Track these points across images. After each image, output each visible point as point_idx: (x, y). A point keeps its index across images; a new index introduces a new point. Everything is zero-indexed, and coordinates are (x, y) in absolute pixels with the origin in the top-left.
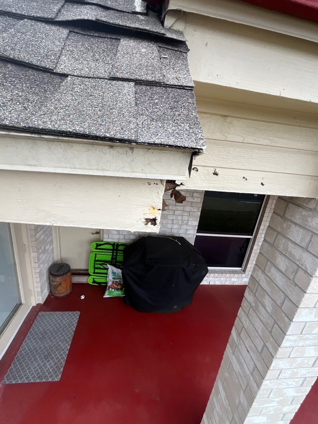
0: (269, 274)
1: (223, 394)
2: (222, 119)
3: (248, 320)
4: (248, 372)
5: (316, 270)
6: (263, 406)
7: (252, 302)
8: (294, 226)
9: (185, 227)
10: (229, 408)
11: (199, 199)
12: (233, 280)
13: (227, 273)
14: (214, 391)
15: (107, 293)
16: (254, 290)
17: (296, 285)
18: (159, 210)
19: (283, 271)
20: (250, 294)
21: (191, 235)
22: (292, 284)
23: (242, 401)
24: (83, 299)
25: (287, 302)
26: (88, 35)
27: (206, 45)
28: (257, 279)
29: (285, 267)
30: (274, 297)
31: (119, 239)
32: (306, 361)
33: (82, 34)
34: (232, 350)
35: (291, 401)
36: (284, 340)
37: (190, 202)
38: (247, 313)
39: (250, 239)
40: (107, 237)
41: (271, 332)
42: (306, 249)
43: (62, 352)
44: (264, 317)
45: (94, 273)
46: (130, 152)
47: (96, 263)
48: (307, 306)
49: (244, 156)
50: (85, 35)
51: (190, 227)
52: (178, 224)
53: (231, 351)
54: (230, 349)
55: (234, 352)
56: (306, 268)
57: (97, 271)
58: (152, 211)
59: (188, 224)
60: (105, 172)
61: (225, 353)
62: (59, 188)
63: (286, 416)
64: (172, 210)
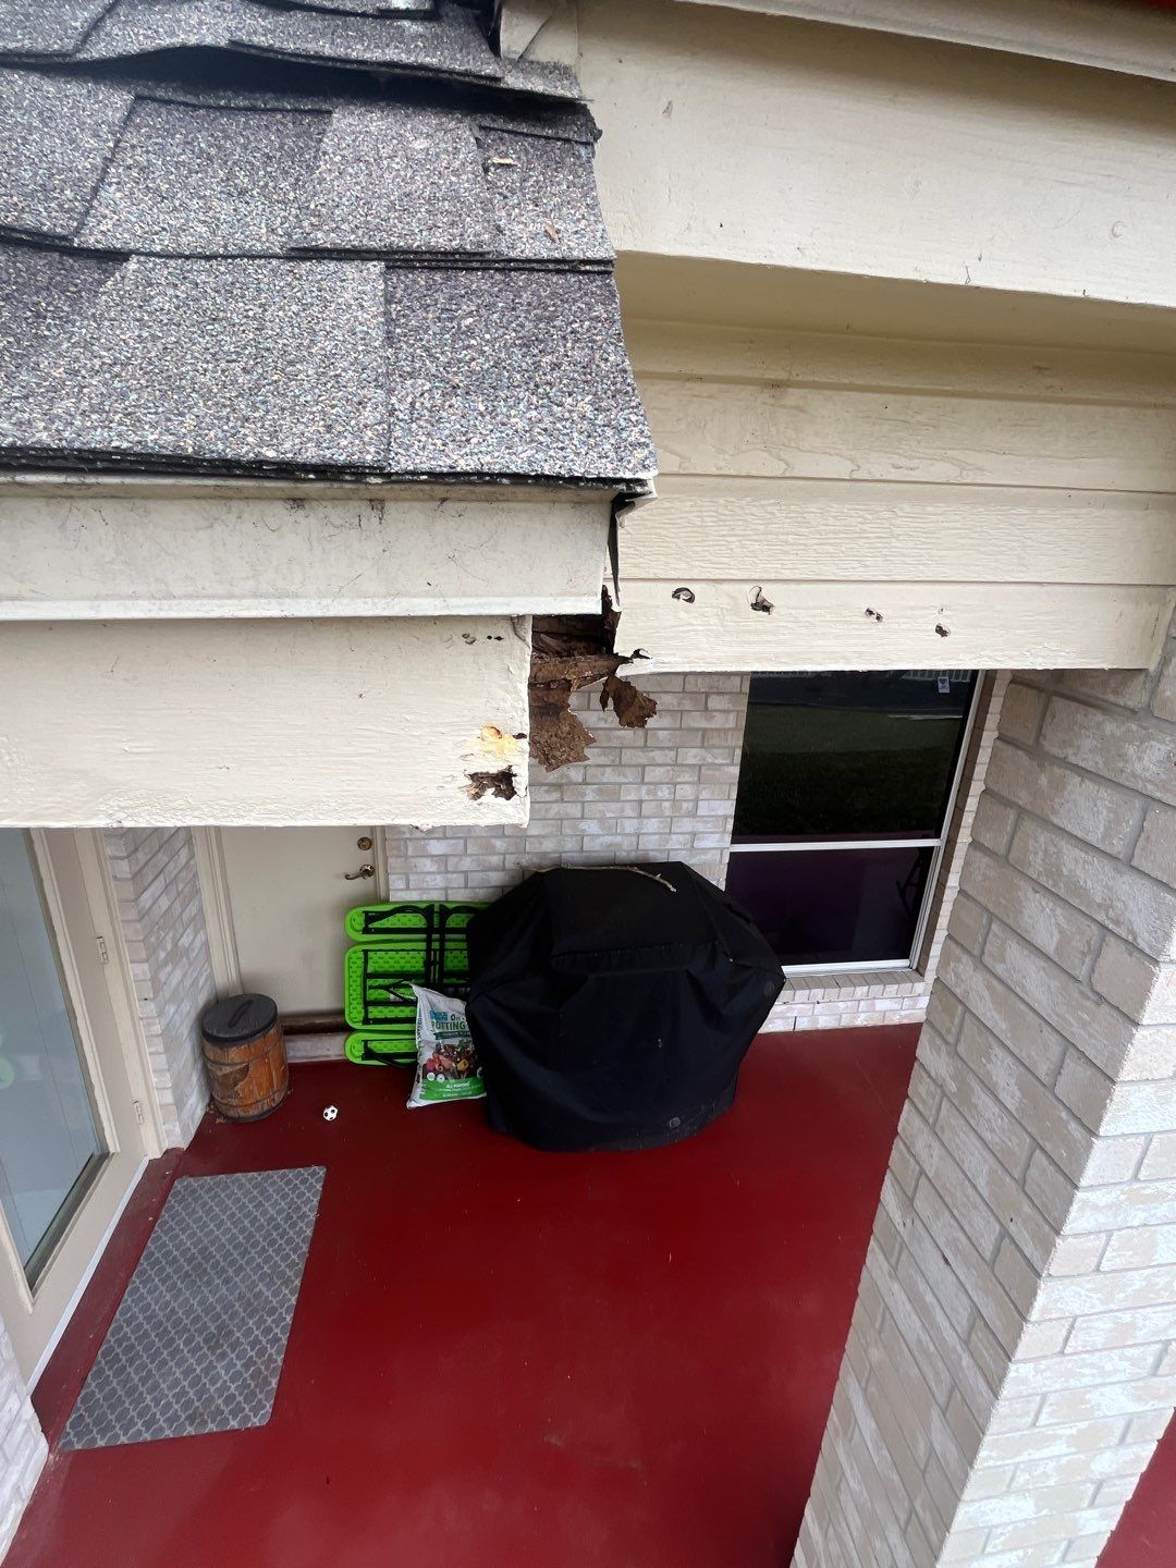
0: (1000, 969)
1: (866, 1424)
2: (766, 396)
3: (936, 1144)
4: (951, 1338)
5: (1167, 937)
6: (1018, 1460)
7: (948, 1079)
8: (1077, 779)
9: (687, 825)
10: (896, 1478)
11: (732, 717)
12: (881, 1005)
13: (855, 982)
14: (835, 1419)
15: (418, 1090)
16: (949, 1031)
17: (1101, 999)
18: (521, 736)
19: (1050, 949)
20: (938, 1050)
21: (713, 852)
22: (1088, 998)
23: (938, 1448)
24: (333, 1121)
25: (1072, 1067)
26: (209, 107)
27: (668, 110)
28: (958, 991)
29: (1056, 936)
30: (1024, 1054)
31: (446, 889)
32: (1162, 1281)
33: (186, 104)
34: (889, 1263)
35: (1118, 1433)
36: (1074, 1208)
37: (698, 730)
38: (931, 1120)
39: (931, 849)
40: (402, 886)
41: (1022, 1183)
42: (1126, 863)
43: (269, 1320)
44: (992, 1131)
45: (366, 1021)
46: (371, 518)
47: (370, 982)
48: (1146, 1075)
49: (864, 531)
50: (195, 107)
51: (705, 822)
52: (659, 815)
53: (886, 1267)
54: (881, 1257)
55: (895, 1268)
56: (1131, 931)
57: (375, 1012)
58: (491, 743)
59: (699, 813)
60: (288, 601)
61: (864, 1273)
62: (126, 680)
63: (1105, 1490)
64: (634, 766)
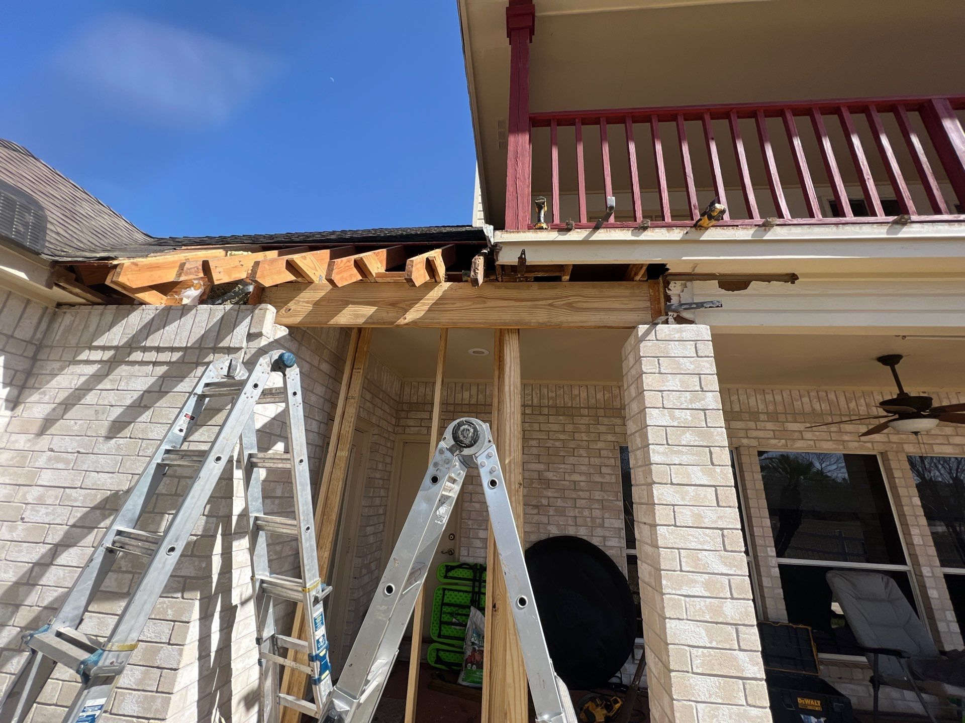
15: (462, 676)
21: (616, 549)
32: (702, 494)
37: (598, 483)
40: (466, 554)
45: (439, 636)
51: (610, 531)
63: (742, 635)
